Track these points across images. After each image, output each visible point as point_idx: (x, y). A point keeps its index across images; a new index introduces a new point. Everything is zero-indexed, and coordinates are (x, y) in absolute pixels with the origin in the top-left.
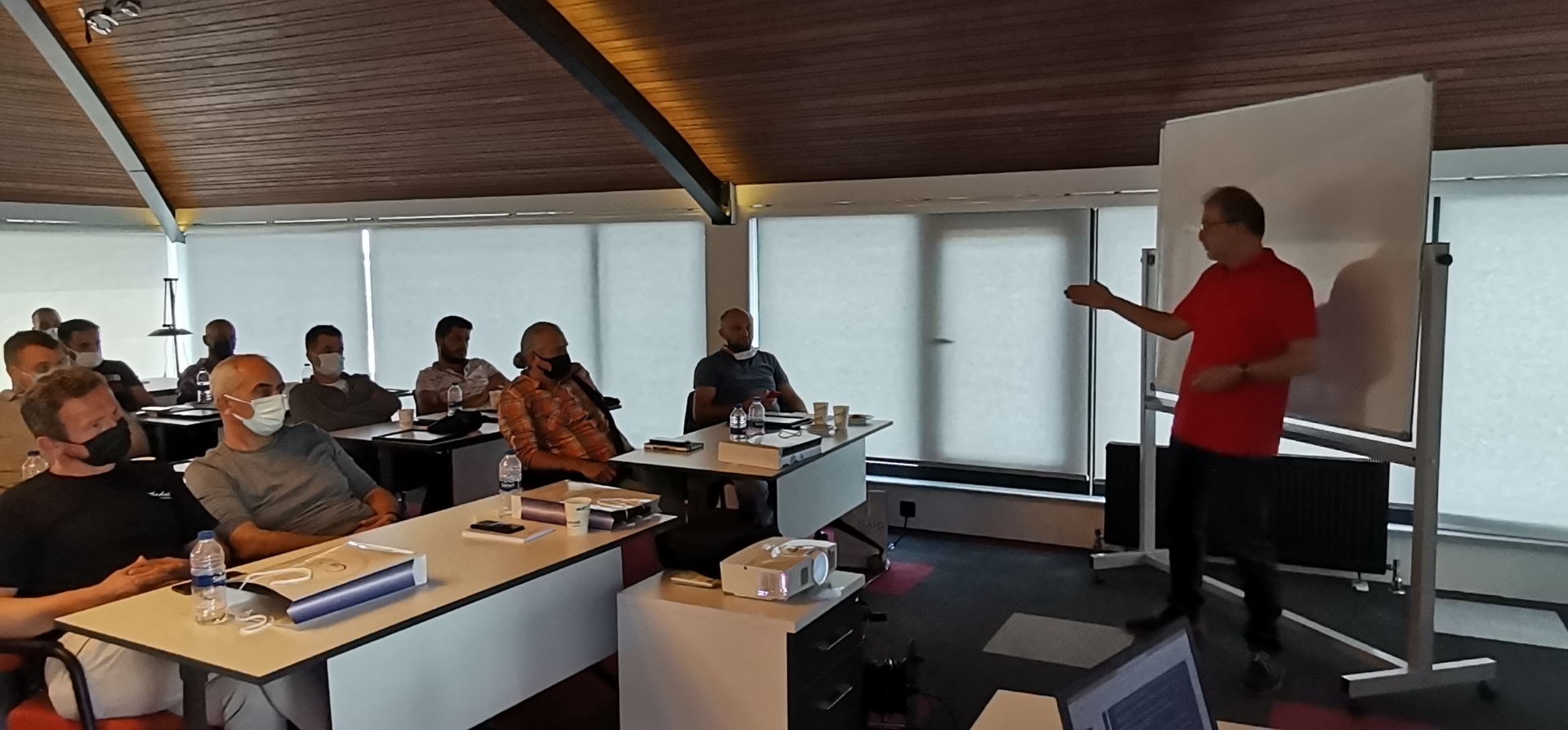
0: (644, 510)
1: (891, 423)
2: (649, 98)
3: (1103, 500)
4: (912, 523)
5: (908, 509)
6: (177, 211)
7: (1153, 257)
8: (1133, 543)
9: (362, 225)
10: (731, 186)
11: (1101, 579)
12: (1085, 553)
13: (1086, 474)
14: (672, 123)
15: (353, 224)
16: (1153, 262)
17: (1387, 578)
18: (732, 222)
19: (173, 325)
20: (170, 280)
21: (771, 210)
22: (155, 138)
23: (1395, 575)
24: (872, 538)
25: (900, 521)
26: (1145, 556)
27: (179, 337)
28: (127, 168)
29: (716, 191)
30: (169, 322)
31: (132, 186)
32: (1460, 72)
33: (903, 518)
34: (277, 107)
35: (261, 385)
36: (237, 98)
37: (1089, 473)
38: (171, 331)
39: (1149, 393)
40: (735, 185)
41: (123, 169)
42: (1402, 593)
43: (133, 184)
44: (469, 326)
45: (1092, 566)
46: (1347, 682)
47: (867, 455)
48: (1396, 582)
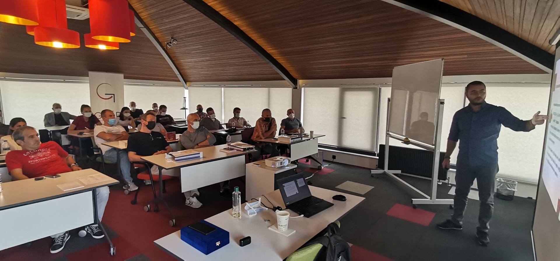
0: (252, 149)
1: (325, 135)
2: (278, 60)
3: (378, 158)
4: (335, 160)
5: (334, 157)
6: (187, 83)
7: (390, 100)
8: (383, 168)
9: (222, 87)
10: (298, 80)
11: (372, 176)
12: (370, 169)
13: (375, 151)
14: (283, 66)
15: (220, 86)
16: (390, 101)
17: (446, 181)
18: (298, 88)
19: (185, 107)
20: (185, 98)
21: (306, 86)
22: (181, 67)
23: (449, 181)
24: (319, 161)
25: (332, 160)
26: (385, 172)
27: (186, 110)
28: (176, 74)
29: (294, 81)
30: (184, 107)
31: (178, 78)
32: (466, 56)
33: (333, 159)
34: (204, 61)
35: (196, 119)
36: (196, 59)
37: (376, 151)
38: (185, 109)
39: (388, 132)
40: (299, 80)
41: (175, 74)
42: (450, 185)
43: (177, 77)
44: (240, 110)
45: (371, 172)
46: (412, 200)
47: (318, 143)
48: (449, 183)
